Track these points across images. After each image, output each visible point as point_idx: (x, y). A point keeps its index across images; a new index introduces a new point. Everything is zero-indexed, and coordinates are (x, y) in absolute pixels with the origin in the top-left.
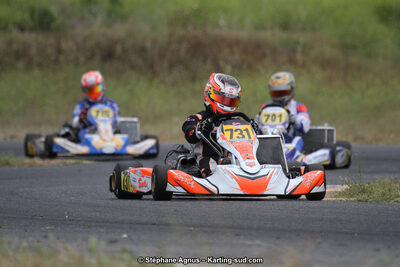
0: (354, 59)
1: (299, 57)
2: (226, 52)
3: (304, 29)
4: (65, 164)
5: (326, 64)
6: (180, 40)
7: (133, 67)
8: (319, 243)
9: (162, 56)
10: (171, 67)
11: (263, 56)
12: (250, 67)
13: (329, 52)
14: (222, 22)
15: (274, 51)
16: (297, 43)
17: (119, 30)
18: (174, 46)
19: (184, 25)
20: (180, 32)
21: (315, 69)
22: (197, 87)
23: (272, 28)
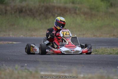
0: (93, 12)
1: (77, 11)
2: (56, 10)
3: (78, 4)
4: (8, 43)
5: (85, 14)
6: (42, 7)
7: (28, 15)
8: (83, 67)
9: (37, 12)
10: (40, 15)
11: (67, 11)
12: (63, 15)
13: (86, 10)
14: (55, 1)
16: (77, 7)
17: (24, 4)
18: (40, 9)
19: (43, 2)
20: (42, 4)
21: (82, 15)
22: (47, 21)
23: (69, 3)
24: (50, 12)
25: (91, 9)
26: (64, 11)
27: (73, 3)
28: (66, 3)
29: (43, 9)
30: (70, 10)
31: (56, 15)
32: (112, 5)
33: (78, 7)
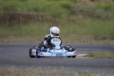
3: (42, 11)
9: (2, 19)
23: (33, 11)
24: (15, 20)
25: (54, 16)
26: (28, 19)
27: (36, 11)
28: (29, 11)
29: (8, 16)
30: (34, 18)
31: (21, 23)
32: (73, 13)
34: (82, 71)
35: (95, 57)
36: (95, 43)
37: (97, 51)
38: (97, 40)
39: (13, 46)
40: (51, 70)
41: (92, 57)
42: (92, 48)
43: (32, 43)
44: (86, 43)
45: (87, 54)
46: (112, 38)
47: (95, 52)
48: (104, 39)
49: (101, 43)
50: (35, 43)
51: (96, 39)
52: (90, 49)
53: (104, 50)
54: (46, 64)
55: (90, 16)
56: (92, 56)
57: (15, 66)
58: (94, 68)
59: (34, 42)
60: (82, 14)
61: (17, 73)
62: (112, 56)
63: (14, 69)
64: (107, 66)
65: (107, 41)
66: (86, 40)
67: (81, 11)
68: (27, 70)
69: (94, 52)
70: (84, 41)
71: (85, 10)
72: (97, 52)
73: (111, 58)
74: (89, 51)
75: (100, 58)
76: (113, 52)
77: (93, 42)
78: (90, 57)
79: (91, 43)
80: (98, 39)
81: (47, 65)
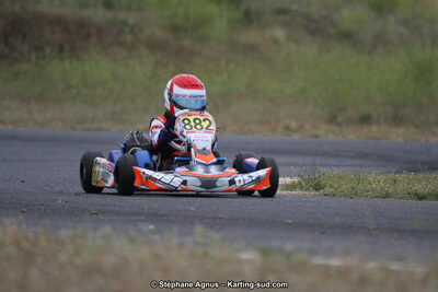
0: (187, 43)
3: (129, 8)
11: (88, 36)
13: (159, 34)
15: (100, 32)
16: (125, 23)
23: (95, 6)
24: (24, 37)
25: (176, 29)
26: (75, 36)
27: (108, 5)
31: (48, 50)
32: (249, 18)
33: (131, 21)
34: (275, 243)
35: (328, 190)
36: (329, 135)
37: (335, 169)
38: (339, 125)
39: (14, 138)
40: (157, 237)
41: (317, 190)
42: (316, 153)
43: (89, 130)
44: (296, 137)
45: (296, 180)
46: (397, 120)
47: (329, 172)
48: (365, 120)
49: (353, 136)
50: (99, 130)
51: (332, 120)
52: (308, 160)
53: (361, 166)
54: (140, 214)
55: (313, 33)
56: (317, 187)
57: (21, 217)
58: (323, 233)
59: (96, 126)
60: (285, 24)
61: (25, 245)
62: (391, 190)
63: (15, 228)
64: (371, 227)
65: (374, 128)
66: (294, 124)
67: (281, 11)
68: (64, 233)
69: (324, 170)
70: (287, 128)
71: (295, 7)
72: (336, 171)
73: (387, 196)
74: (304, 165)
75: (346, 196)
76: (396, 172)
77: (321, 132)
78: (307, 189)
79: (316, 136)
80: (340, 119)
81: (143, 218)
